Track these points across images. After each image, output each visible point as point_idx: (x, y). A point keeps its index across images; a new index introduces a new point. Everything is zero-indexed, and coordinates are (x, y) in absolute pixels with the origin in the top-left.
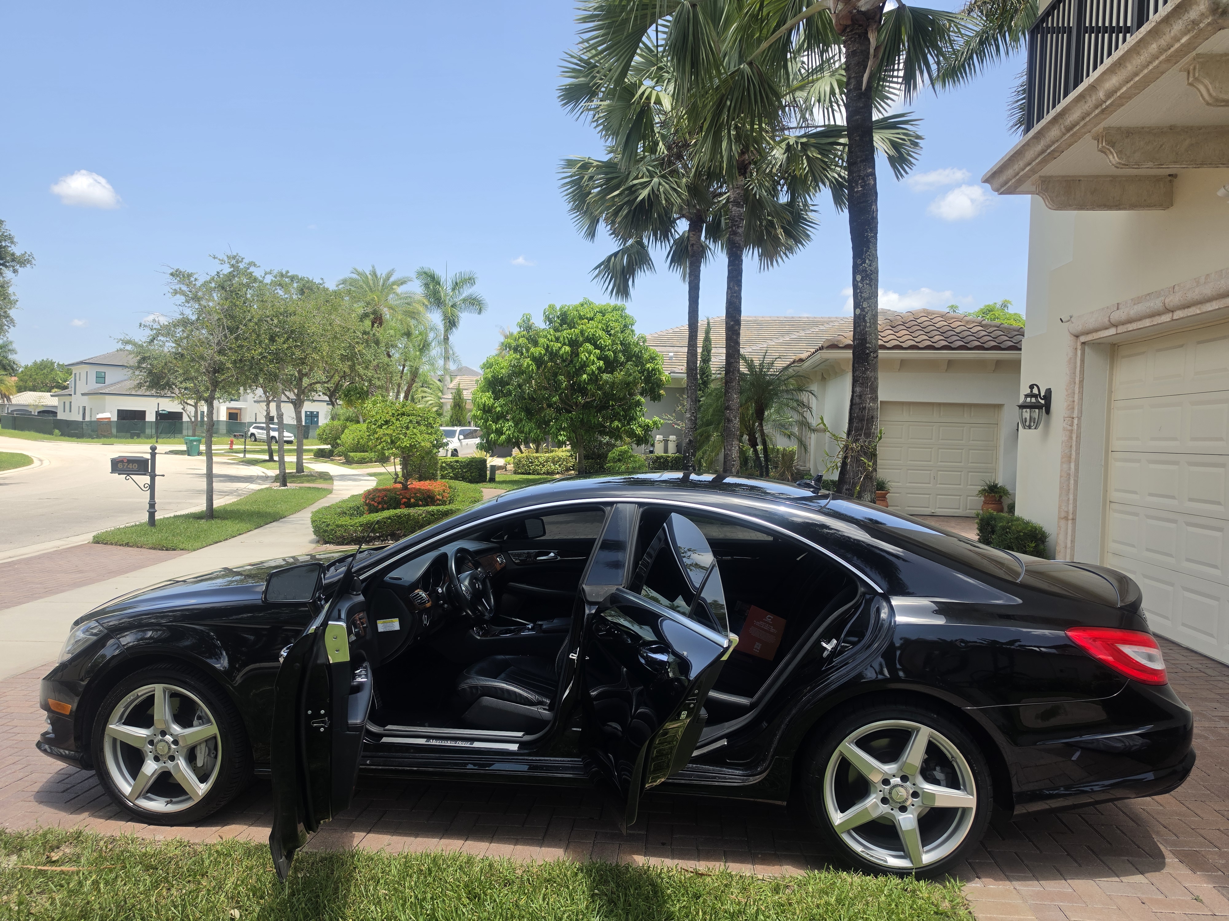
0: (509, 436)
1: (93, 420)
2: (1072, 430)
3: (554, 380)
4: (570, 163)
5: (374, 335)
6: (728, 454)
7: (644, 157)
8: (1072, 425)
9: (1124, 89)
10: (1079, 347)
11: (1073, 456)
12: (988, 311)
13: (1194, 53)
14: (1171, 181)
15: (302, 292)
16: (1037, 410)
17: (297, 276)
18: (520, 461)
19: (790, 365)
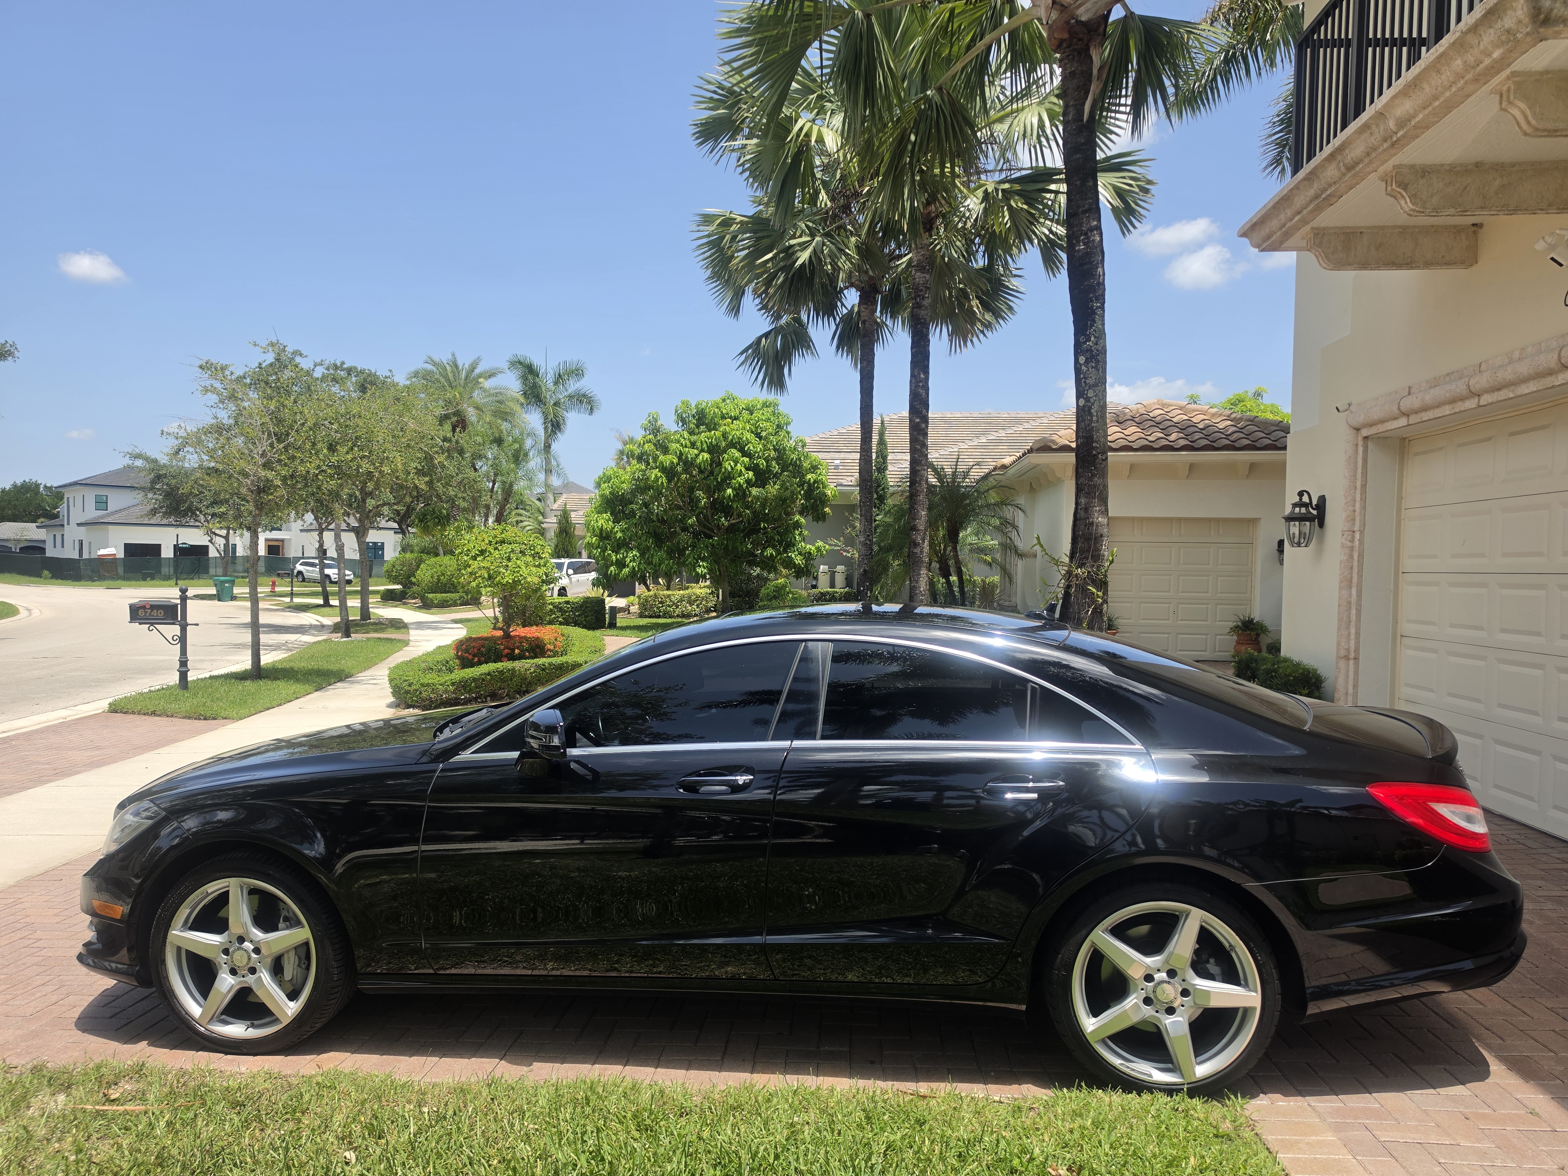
0: (634, 568)
1: (92, 557)
2: (1353, 547)
3: (690, 497)
4: (707, 219)
5: (457, 442)
6: (914, 586)
7: (802, 211)
8: (1352, 541)
9: (1421, 116)
10: (1361, 443)
11: (1355, 580)
12: (1236, 402)
13: (1508, 71)
14: (1475, 232)
15: (363, 389)
16: (1308, 523)
17: (356, 368)
18: (646, 601)
19: (990, 473)
